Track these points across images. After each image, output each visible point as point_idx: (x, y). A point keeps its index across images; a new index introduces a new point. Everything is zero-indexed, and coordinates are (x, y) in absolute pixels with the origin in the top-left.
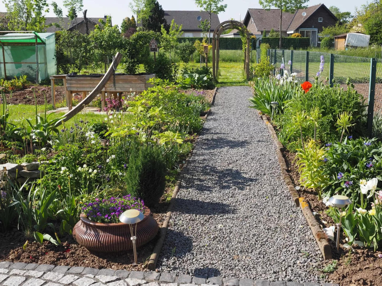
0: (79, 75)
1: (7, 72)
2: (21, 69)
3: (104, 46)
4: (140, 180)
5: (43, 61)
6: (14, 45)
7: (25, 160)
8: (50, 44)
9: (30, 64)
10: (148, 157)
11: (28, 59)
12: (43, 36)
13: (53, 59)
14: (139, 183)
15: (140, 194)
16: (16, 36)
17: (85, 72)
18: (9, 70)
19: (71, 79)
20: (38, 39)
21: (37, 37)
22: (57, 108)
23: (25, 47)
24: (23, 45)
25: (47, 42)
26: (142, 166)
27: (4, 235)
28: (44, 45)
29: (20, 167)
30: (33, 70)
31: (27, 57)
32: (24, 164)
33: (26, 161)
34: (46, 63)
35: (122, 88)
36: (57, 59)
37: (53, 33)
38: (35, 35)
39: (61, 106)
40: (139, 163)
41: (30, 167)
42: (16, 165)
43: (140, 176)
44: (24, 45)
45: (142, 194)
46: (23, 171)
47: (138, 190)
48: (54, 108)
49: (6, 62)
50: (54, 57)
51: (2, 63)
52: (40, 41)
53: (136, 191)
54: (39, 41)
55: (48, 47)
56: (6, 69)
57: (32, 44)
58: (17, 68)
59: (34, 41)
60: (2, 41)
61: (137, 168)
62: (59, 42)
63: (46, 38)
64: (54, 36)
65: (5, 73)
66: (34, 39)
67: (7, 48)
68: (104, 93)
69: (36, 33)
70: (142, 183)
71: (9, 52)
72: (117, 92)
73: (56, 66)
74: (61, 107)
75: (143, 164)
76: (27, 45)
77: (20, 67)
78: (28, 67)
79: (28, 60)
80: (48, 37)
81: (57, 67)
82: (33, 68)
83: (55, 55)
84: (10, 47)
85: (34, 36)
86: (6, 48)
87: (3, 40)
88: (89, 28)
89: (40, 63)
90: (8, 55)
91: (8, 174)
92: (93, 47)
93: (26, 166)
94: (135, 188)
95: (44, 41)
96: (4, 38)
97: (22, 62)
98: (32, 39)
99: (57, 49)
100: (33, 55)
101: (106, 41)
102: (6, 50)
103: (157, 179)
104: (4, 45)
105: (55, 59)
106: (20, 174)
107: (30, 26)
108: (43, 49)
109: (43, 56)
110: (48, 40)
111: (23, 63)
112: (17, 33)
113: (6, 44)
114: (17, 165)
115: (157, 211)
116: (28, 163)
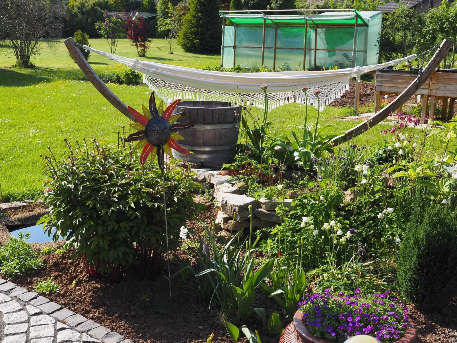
0: (395, 69)
1: (317, 61)
2: (335, 58)
3: (446, 29)
4: (419, 264)
5: (362, 48)
6: (329, 27)
7: (264, 195)
8: (374, 25)
9: (346, 52)
10: (438, 227)
11: (344, 45)
12: (366, 15)
13: (375, 45)
14: (418, 269)
15: (417, 287)
16: (332, 16)
17: (404, 66)
18: (320, 59)
19: (383, 75)
20: (359, 20)
21: (358, 16)
22: (361, 114)
23: (341, 30)
24: (340, 27)
25: (370, 24)
26: (424, 241)
27: (197, 310)
28: (365, 28)
29: (256, 204)
30: (349, 60)
31: (344, 42)
32: (263, 200)
33: (266, 196)
34: (365, 51)
35: (453, 92)
36: (380, 46)
37: (381, 11)
38: (355, 14)
39: (366, 111)
40: (422, 235)
41: (269, 205)
42: (252, 199)
43: (419, 256)
44: (342, 27)
45: (419, 287)
46: (260, 209)
47: (415, 280)
48: (356, 113)
49: (317, 48)
50: (377, 44)
51: (313, 49)
52: (362, 23)
53: (410, 280)
54: (360, 22)
55: (370, 30)
56: (317, 57)
57: (351, 26)
58: (330, 56)
59: (353, 22)
60: (316, 22)
61: (417, 242)
62: (386, 23)
63: (370, 17)
64: (381, 15)
65: (315, 63)
66: (354, 19)
67: (321, 31)
68: (427, 97)
69: (357, 12)
70: (422, 269)
71: (323, 36)
72: (448, 97)
73: (378, 55)
74: (366, 113)
75: (427, 236)
76: (344, 27)
77: (334, 55)
78: (343, 55)
79: (345, 47)
80: (372, 17)
81: (379, 57)
82: (349, 56)
83: (378, 41)
84: (324, 30)
85: (354, 16)
86: (319, 30)
87: (316, 20)
88: (434, 4)
89: (358, 51)
90: (322, 39)
91: (238, 211)
92: (431, 30)
93: (265, 203)
94: (409, 274)
95: (367, 22)
96: (318, 18)
97: (336, 48)
98: (351, 19)
99: (382, 33)
100: (351, 40)
101: (450, 23)
102: (319, 34)
103: (451, 267)
104: (318, 27)
105: (378, 45)
106: (255, 214)
107: (357, 3)
108: (364, 33)
109: (363, 42)
110: (372, 20)
111: (338, 50)
112: (339, 11)
113: (320, 26)
114: (254, 199)
115: (444, 322)
116: (268, 199)
